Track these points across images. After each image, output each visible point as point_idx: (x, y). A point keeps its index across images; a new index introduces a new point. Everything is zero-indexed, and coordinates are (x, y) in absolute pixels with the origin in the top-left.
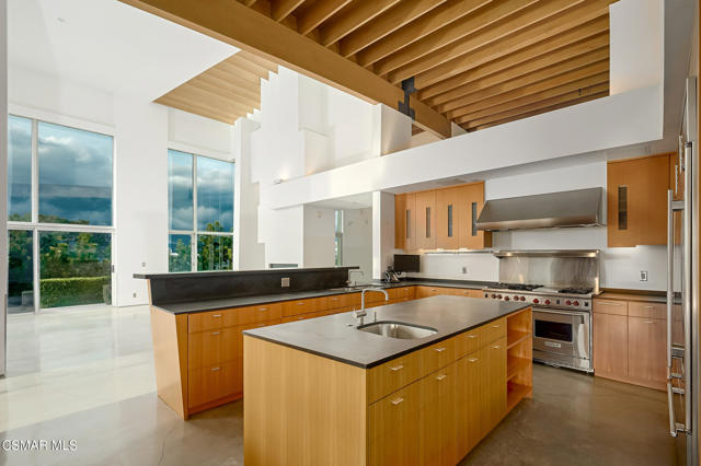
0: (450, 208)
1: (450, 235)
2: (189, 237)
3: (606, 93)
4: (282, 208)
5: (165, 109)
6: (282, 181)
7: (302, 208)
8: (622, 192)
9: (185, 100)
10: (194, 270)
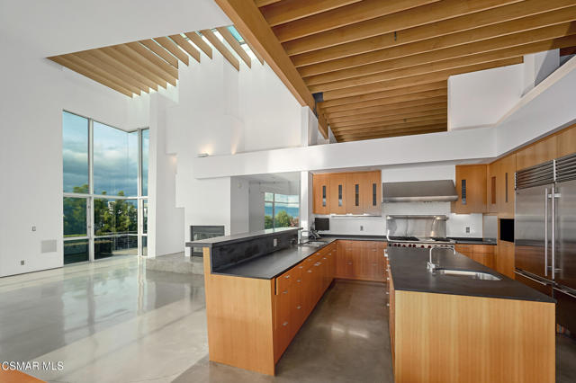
0: (357, 186)
1: (357, 205)
3: (445, 129)
6: (207, 155)
7: (229, 180)
8: (464, 182)
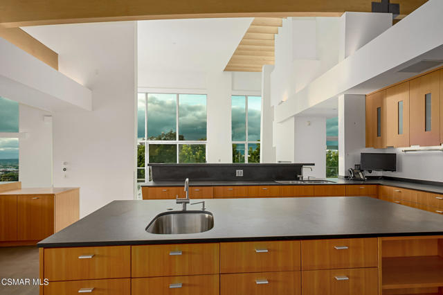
2: (244, 145)
4: (285, 120)
5: (229, 74)
7: (293, 118)
9: (245, 65)
10: (246, 162)
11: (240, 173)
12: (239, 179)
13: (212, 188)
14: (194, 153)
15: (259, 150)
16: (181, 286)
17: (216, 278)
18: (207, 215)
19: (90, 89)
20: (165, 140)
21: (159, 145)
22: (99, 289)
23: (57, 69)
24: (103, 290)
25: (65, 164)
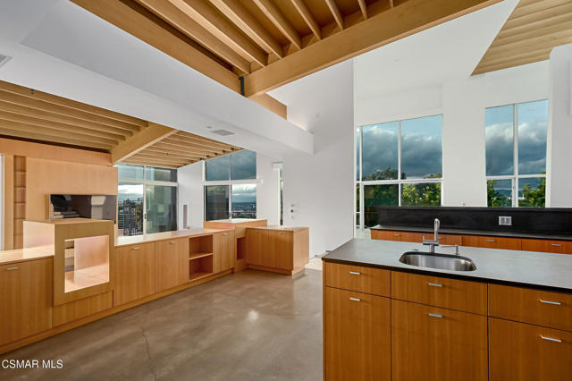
2: (509, 181)
11: (505, 220)
12: (505, 228)
13: (460, 237)
14: (421, 195)
15: (543, 188)
16: (440, 316)
17: (483, 319)
18: (463, 261)
19: (312, 133)
20: (380, 179)
21: (374, 186)
22: (365, 301)
23: (286, 118)
24: (368, 302)
25: (292, 206)
